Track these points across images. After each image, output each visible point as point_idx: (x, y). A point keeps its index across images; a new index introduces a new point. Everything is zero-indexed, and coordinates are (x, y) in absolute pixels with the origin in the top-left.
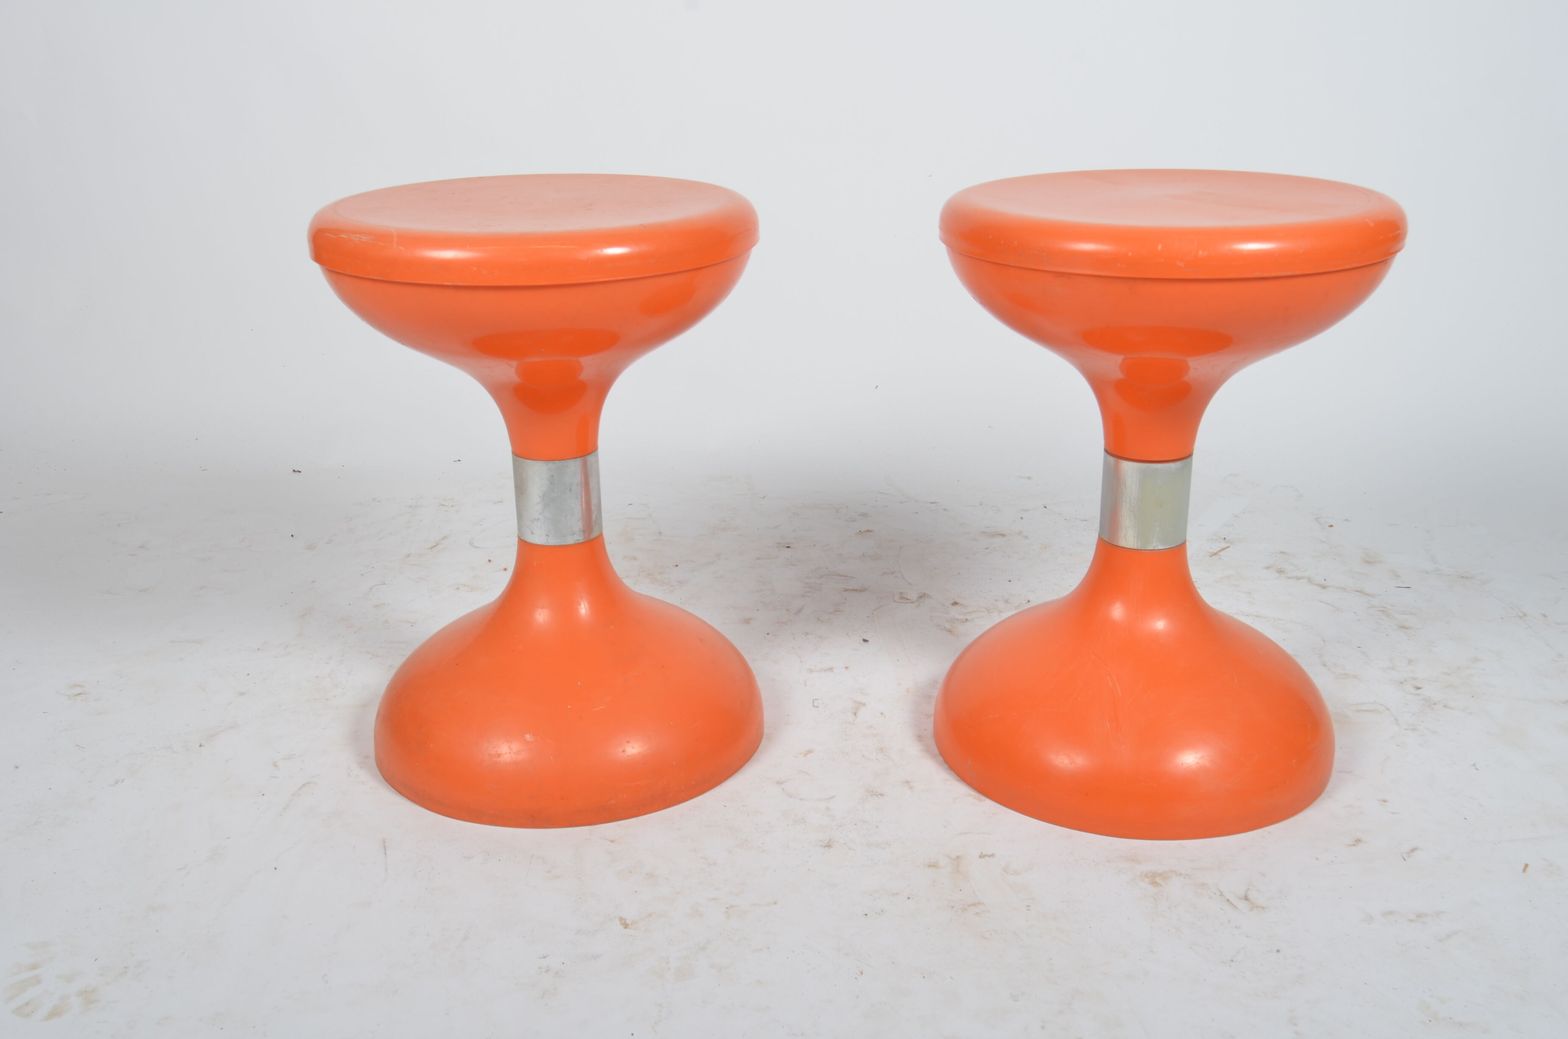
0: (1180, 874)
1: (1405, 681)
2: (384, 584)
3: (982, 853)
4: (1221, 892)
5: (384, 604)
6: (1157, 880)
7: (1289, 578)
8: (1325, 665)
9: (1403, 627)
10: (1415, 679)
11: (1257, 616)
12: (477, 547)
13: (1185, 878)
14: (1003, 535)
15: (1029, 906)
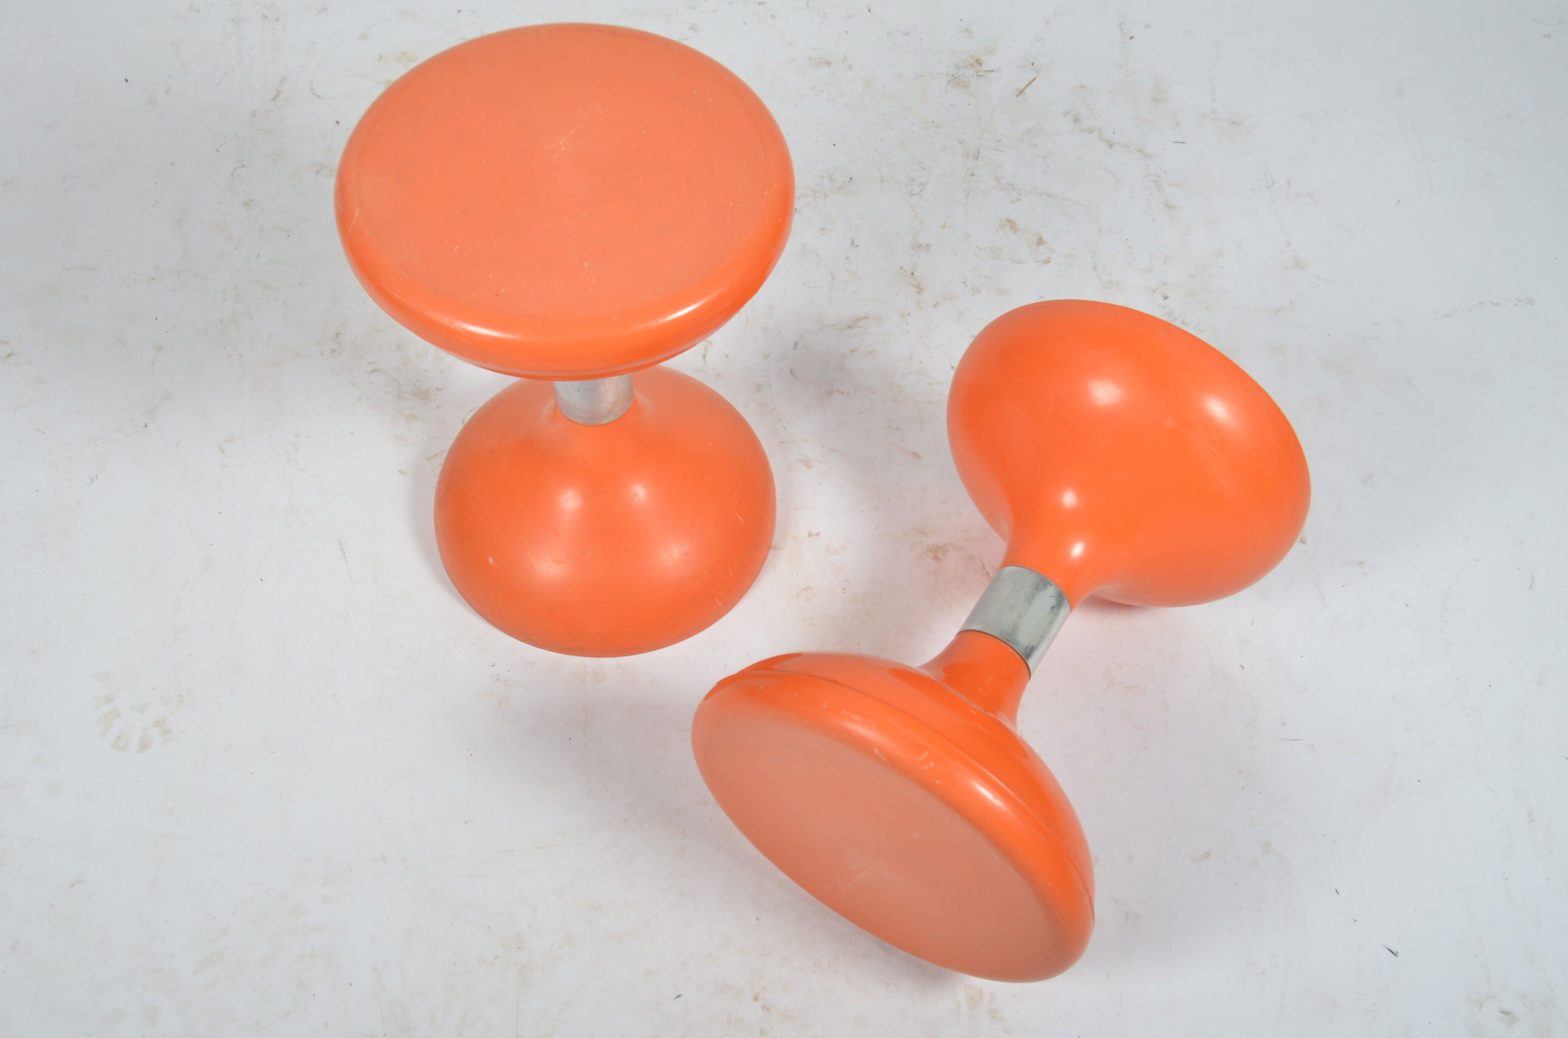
0: (956, 547)
1: (1157, 288)
2: (243, 166)
3: (810, 531)
4: (983, 565)
5: (252, 200)
6: (939, 554)
7: (1083, 130)
8: (1095, 269)
9: (1169, 206)
10: (1165, 284)
11: (1048, 195)
12: (319, 97)
13: (959, 551)
14: (828, 63)
15: (844, 588)
